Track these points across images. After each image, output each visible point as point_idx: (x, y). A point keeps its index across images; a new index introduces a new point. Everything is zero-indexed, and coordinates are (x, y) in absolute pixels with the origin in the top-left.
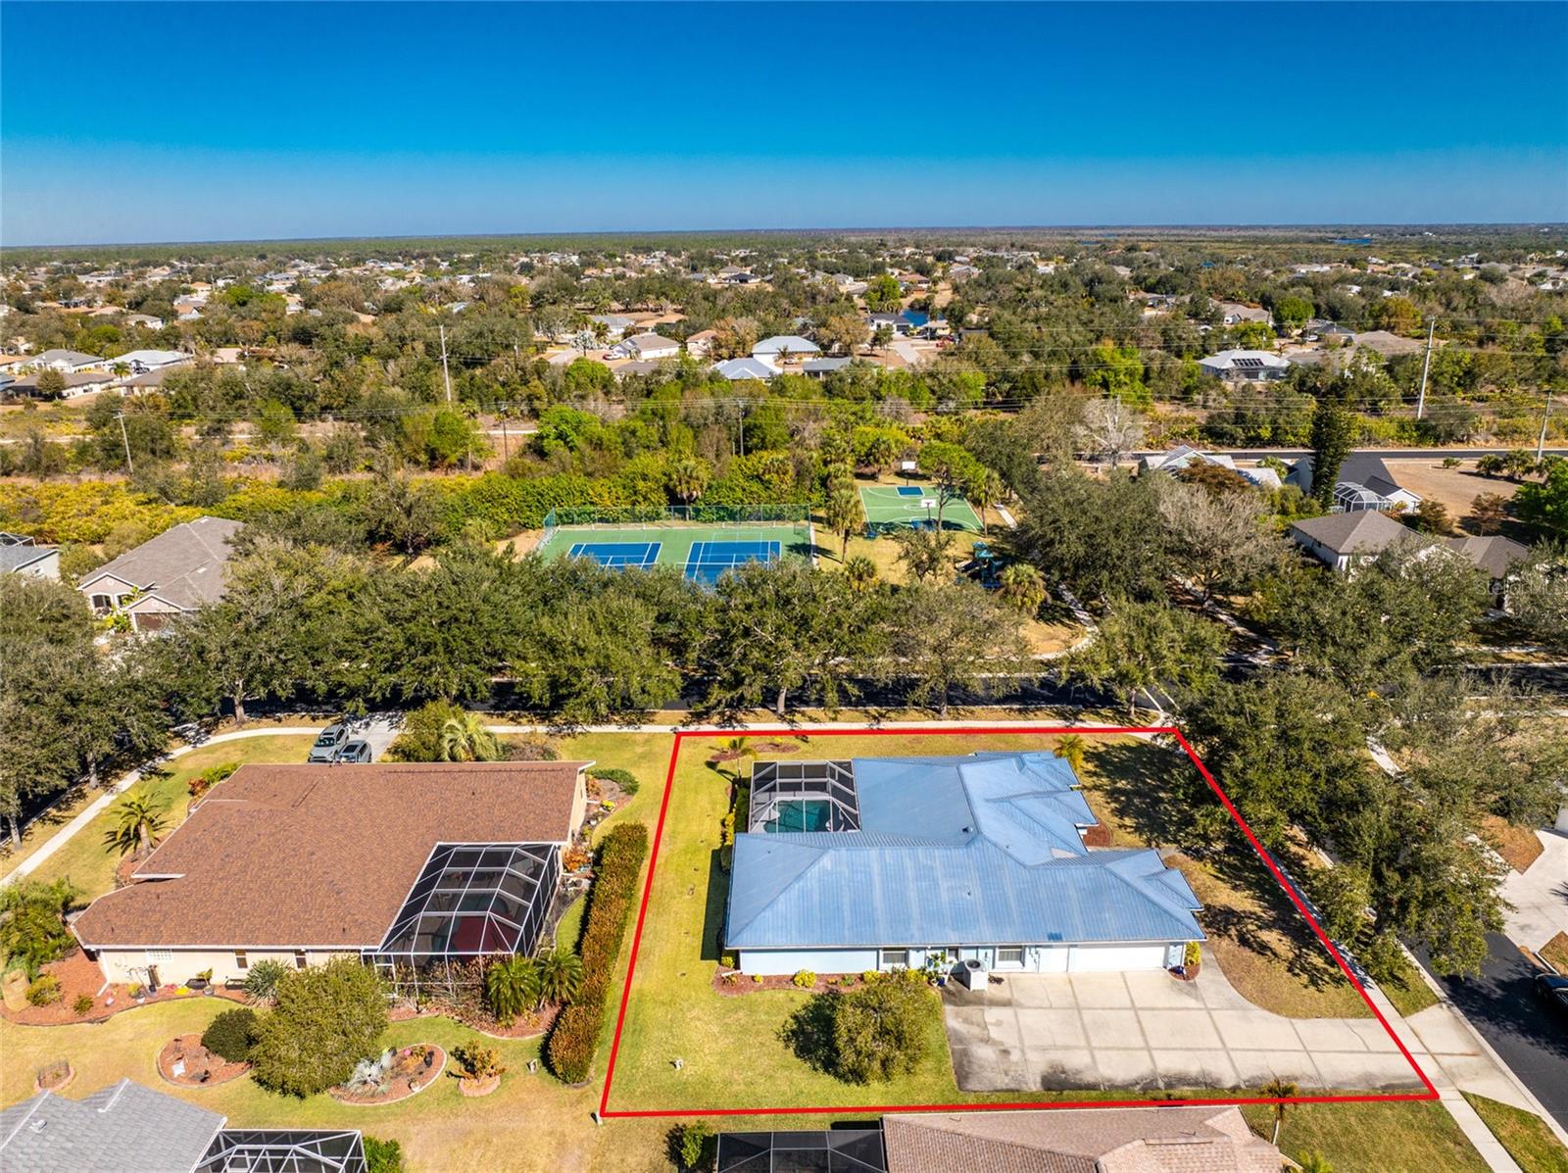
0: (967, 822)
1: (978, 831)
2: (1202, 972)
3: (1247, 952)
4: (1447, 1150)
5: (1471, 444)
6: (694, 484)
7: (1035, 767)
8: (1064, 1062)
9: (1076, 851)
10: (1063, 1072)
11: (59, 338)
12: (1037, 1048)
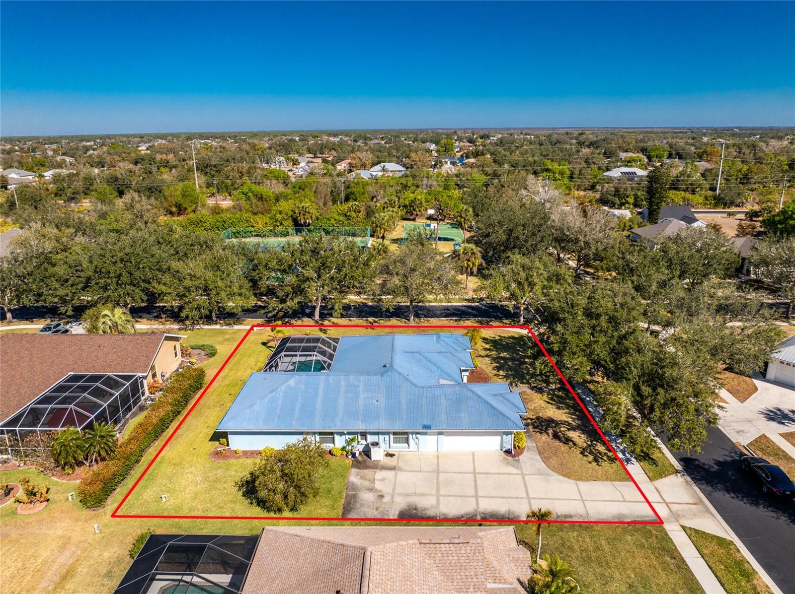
0: (387, 361)
1: (391, 366)
2: (525, 453)
3: (557, 443)
4: (664, 562)
5: (744, 208)
6: (308, 216)
7: (446, 339)
8: (417, 503)
9: (455, 380)
10: (415, 509)
11: (16, 164)
12: (402, 495)
